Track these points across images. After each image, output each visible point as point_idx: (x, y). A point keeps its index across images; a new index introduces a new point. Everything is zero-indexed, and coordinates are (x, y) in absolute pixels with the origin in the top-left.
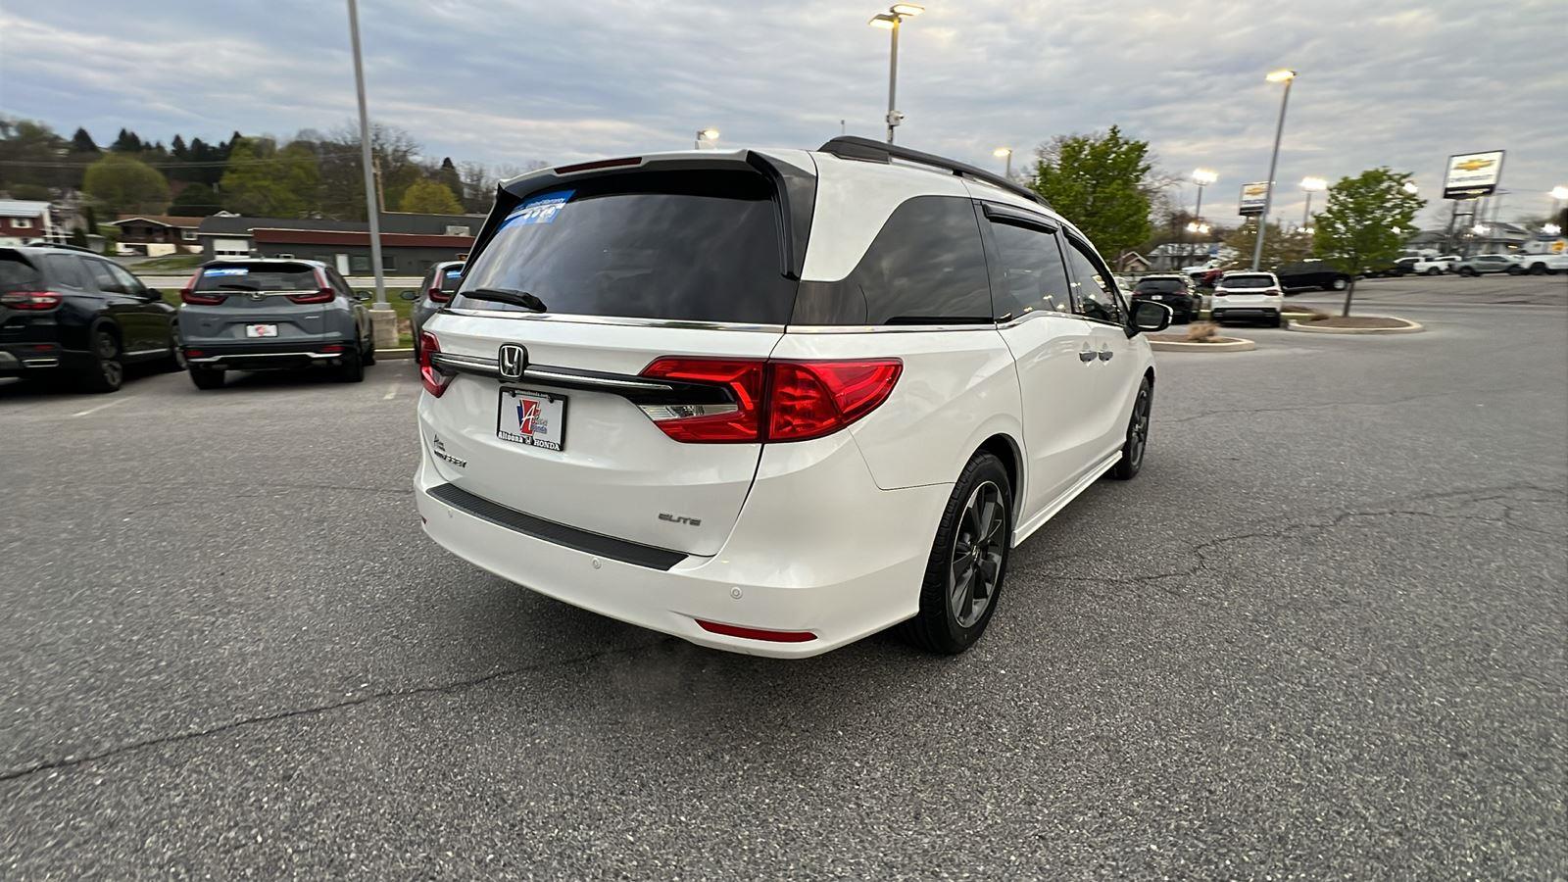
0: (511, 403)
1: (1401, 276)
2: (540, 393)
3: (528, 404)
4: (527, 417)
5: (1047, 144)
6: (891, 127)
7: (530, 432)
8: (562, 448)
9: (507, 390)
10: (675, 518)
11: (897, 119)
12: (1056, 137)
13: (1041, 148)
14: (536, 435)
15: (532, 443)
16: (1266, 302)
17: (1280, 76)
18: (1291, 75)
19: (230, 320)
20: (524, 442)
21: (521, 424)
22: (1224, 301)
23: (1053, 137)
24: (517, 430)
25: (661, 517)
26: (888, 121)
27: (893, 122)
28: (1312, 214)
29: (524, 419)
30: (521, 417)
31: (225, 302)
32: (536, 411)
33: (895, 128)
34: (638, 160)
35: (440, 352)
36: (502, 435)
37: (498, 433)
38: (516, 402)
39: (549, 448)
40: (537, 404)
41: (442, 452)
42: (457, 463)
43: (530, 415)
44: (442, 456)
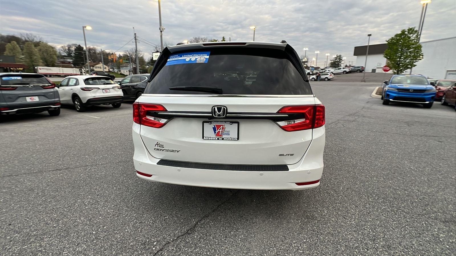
0: (209, 126)
2: (225, 122)
3: (219, 126)
4: (218, 131)
5: (192, 39)
6: (161, 32)
7: (221, 135)
8: (238, 139)
9: (207, 122)
10: (285, 155)
11: (163, 29)
12: (195, 38)
13: (191, 41)
14: (224, 136)
15: (223, 139)
17: (252, 28)
19: (20, 95)
20: (218, 139)
21: (215, 133)
23: (193, 38)
24: (213, 136)
25: (280, 155)
26: (160, 30)
27: (162, 30)
29: (217, 131)
30: (215, 131)
31: (17, 89)
32: (223, 128)
33: (162, 32)
34: (245, 43)
35: (166, 111)
36: (205, 138)
37: (203, 138)
38: (212, 126)
39: (232, 140)
40: (223, 126)
41: (162, 148)
42: (173, 151)
43: (220, 129)
44: (161, 150)
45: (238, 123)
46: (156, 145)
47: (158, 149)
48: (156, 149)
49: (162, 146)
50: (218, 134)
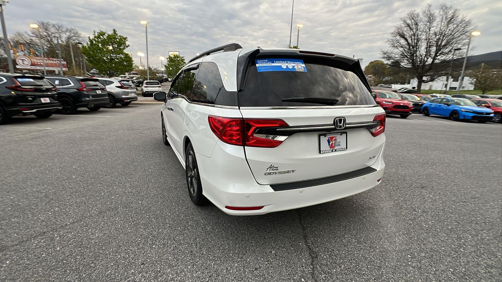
0: (324, 140)
1: (166, 82)
2: (337, 133)
3: (332, 138)
4: (332, 143)
7: (334, 147)
8: (347, 148)
9: (322, 135)
10: (372, 157)
14: (336, 148)
15: (336, 151)
16: (159, 89)
18: (147, 23)
20: (332, 151)
21: (329, 145)
22: (148, 89)
24: (328, 148)
28: (164, 65)
29: (331, 144)
30: (329, 143)
32: (335, 139)
34: (333, 55)
35: (287, 126)
36: (322, 152)
37: (320, 152)
38: (327, 138)
39: (343, 150)
40: (335, 137)
41: (275, 171)
42: (288, 172)
43: (333, 141)
44: (273, 173)
45: (346, 133)
46: (268, 169)
47: (270, 174)
48: (267, 174)
49: (276, 169)
50: (331, 147)
